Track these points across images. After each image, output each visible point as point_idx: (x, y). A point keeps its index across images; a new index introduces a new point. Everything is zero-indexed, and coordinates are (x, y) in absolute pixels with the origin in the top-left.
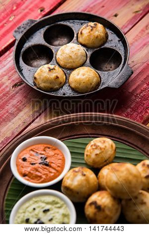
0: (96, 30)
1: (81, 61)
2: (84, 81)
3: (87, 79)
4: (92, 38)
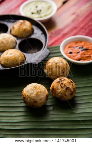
0: (25, 25)
1: (11, 46)
2: (11, 59)
3: (14, 57)
4: (21, 30)
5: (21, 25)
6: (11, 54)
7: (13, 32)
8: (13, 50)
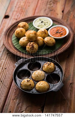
0: (50, 66)
1: (42, 78)
2: (42, 87)
5: (48, 65)
6: (42, 84)
7: (43, 69)
8: (44, 82)
